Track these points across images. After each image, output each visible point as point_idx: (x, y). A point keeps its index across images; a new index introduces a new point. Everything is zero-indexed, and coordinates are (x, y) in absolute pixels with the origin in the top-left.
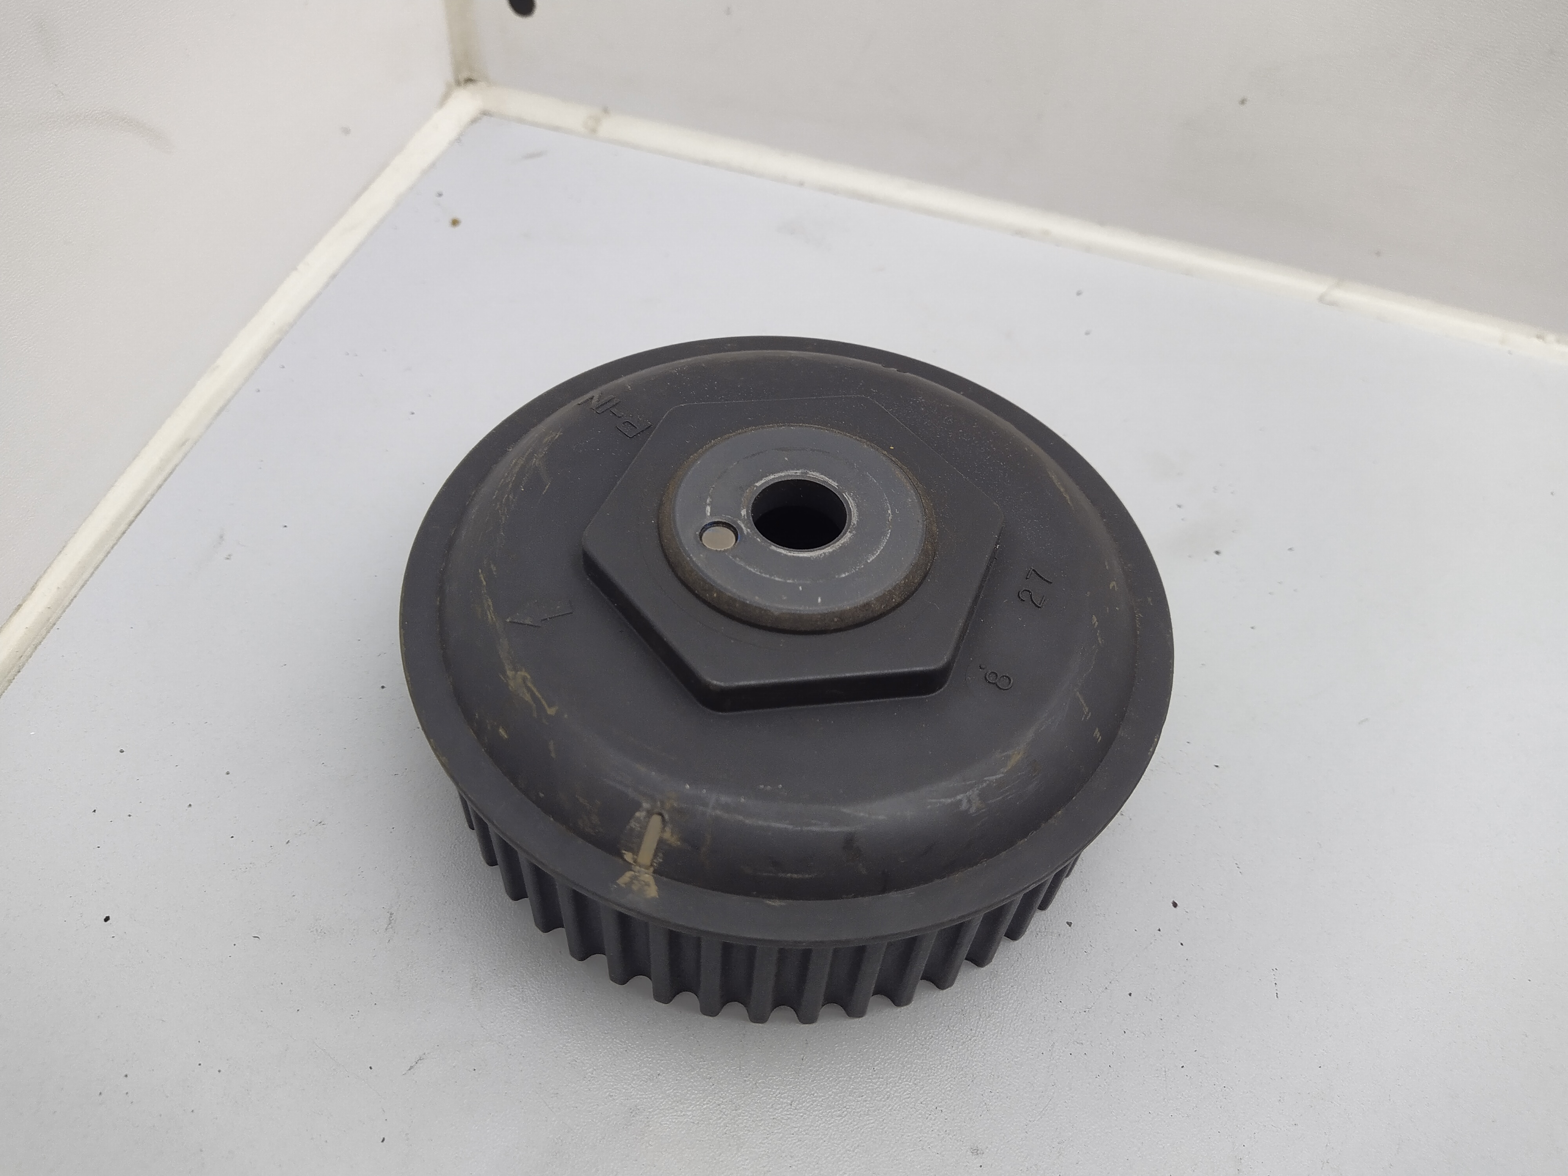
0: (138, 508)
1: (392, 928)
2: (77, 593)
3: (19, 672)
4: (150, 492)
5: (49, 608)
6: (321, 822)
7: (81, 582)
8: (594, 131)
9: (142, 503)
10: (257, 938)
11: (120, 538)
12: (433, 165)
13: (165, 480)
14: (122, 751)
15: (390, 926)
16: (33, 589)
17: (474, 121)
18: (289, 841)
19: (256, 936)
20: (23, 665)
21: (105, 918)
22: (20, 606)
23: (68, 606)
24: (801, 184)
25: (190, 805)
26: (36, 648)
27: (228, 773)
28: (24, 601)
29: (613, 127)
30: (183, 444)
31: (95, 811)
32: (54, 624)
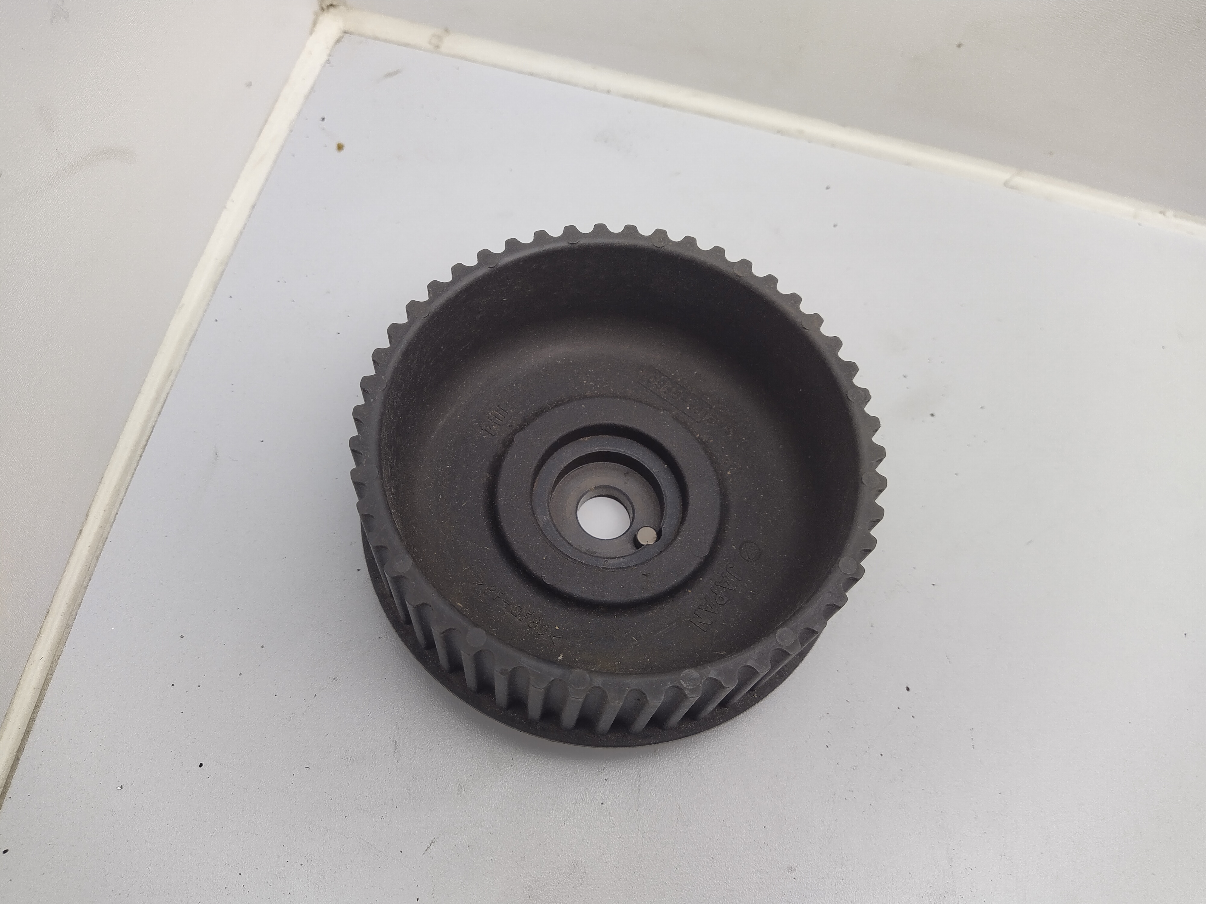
0: (147, 434)
1: (398, 751)
2: (118, 510)
3: (90, 579)
4: (153, 420)
5: (101, 527)
6: (335, 678)
7: (119, 501)
8: (437, 47)
9: (149, 429)
10: (308, 769)
11: (139, 461)
12: (312, 90)
13: (162, 407)
14: (182, 637)
15: (396, 751)
16: (87, 516)
17: (338, 41)
18: (316, 695)
19: (307, 767)
20: (92, 575)
21: (199, 765)
22: (81, 531)
23: (114, 522)
24: (609, 92)
25: (241, 674)
26: (98, 559)
27: (262, 647)
28: (83, 526)
29: (452, 43)
30: (170, 375)
31: (173, 685)
32: (107, 538)
